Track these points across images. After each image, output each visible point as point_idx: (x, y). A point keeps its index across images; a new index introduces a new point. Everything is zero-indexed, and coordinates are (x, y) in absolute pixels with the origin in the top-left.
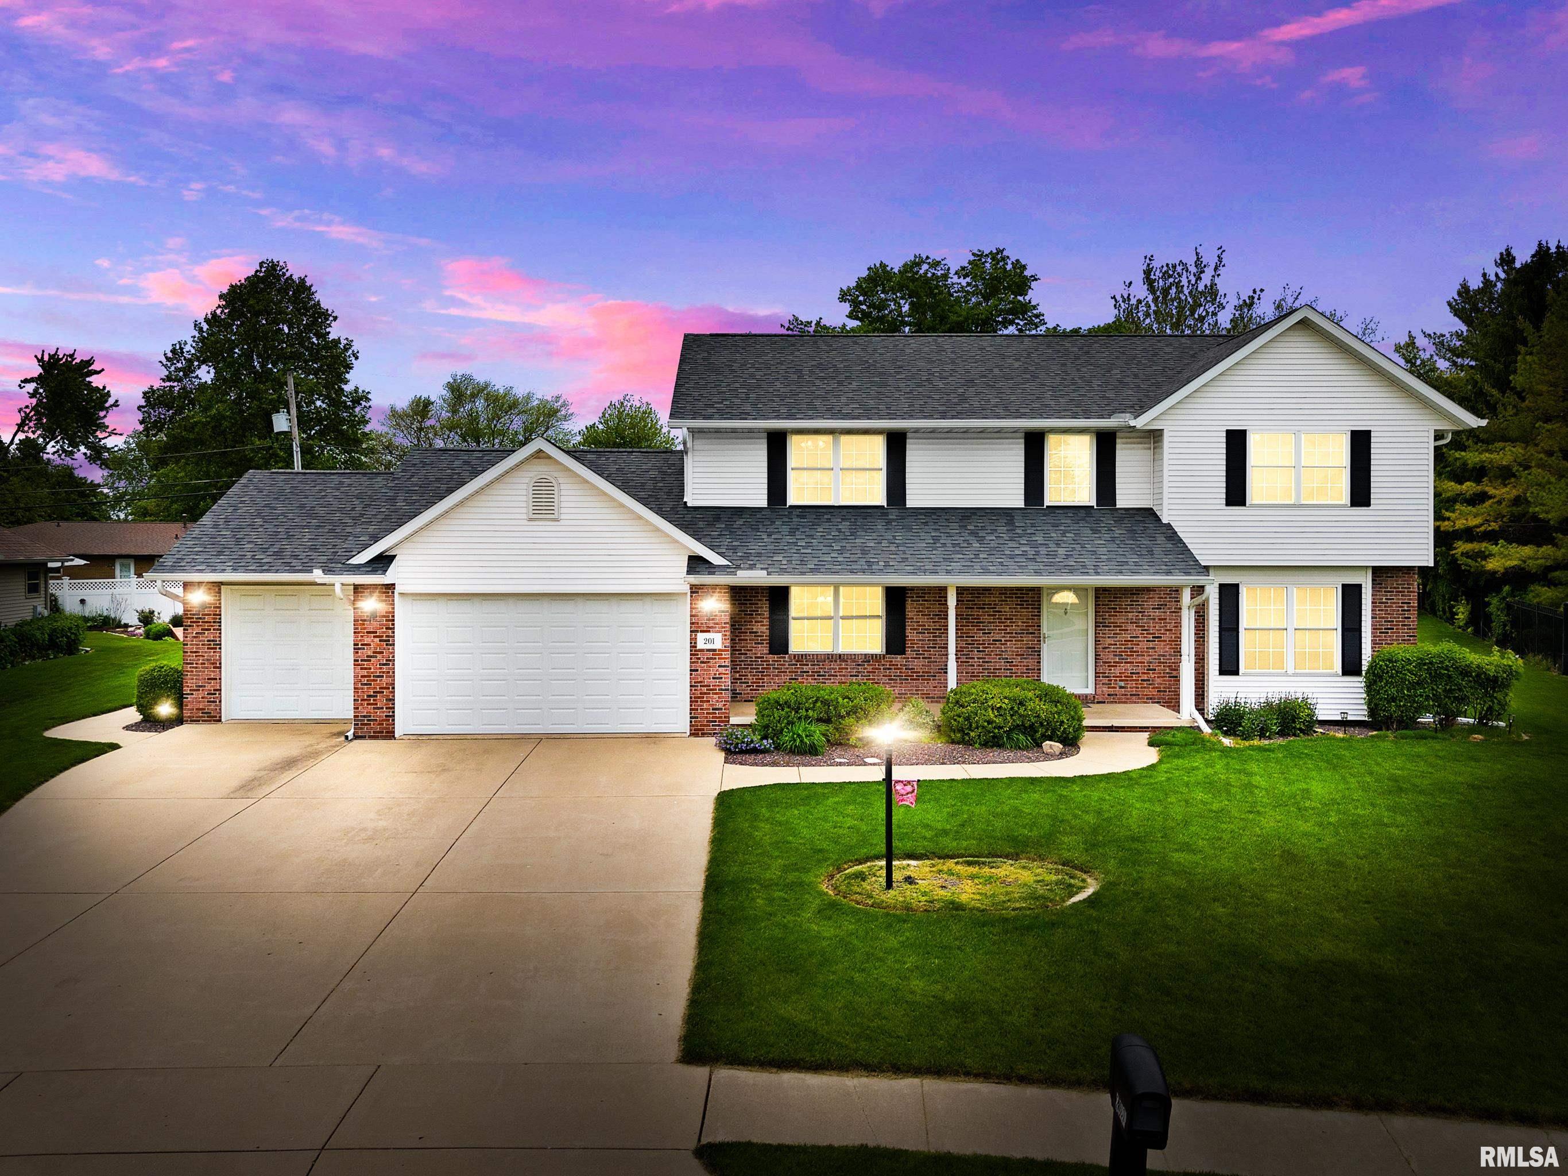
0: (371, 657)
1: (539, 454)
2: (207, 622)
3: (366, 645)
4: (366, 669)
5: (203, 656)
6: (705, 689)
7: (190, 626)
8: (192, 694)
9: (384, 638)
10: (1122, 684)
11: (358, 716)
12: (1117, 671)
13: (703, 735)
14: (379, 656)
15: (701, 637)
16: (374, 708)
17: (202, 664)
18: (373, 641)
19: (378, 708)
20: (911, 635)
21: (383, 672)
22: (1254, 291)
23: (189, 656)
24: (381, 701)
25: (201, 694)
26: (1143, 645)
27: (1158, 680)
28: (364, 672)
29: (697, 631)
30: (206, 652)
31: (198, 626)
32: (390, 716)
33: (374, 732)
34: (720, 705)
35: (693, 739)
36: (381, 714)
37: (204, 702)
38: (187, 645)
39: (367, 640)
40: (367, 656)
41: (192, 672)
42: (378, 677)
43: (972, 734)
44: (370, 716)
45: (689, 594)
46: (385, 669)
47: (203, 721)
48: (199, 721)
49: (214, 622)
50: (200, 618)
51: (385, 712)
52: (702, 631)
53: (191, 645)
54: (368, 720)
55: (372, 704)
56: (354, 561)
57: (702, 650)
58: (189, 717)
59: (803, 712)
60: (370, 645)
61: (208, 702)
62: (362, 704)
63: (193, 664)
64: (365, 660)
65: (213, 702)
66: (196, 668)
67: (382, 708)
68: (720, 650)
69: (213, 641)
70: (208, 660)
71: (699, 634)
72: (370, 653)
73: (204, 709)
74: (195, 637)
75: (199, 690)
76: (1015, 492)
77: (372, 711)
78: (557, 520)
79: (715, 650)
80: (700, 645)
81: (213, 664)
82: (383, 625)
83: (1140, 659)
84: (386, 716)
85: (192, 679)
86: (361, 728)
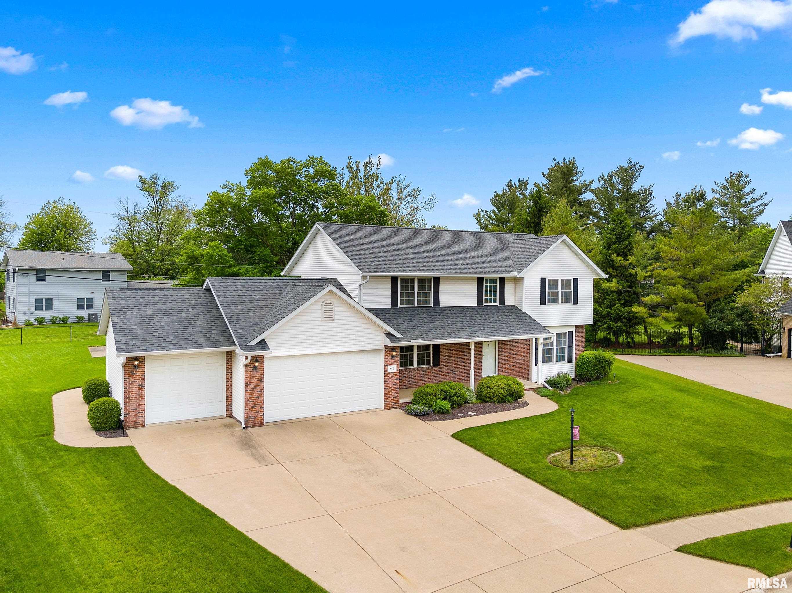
0: (254, 388)
1: (331, 292)
2: (138, 376)
3: (251, 383)
4: (251, 394)
5: (135, 393)
6: (390, 389)
7: (128, 378)
8: (129, 414)
9: (260, 379)
10: (506, 371)
11: (247, 417)
12: (505, 366)
13: (390, 409)
14: (257, 388)
15: (389, 367)
16: (255, 413)
17: (135, 397)
18: (255, 381)
19: (257, 412)
20: (441, 358)
21: (259, 395)
22: (393, 178)
23: (128, 394)
24: (258, 409)
25: (134, 413)
26: (513, 356)
27: (517, 369)
28: (251, 396)
29: (388, 365)
30: (137, 391)
31: (133, 378)
32: (262, 415)
33: (255, 424)
34: (396, 395)
35: (386, 411)
36: (258, 415)
37: (136, 417)
38: (127, 388)
39: (252, 381)
40: (252, 388)
41: (129, 402)
42: (257, 397)
43: (495, 399)
44: (253, 416)
45: (384, 349)
46: (260, 393)
47: (135, 427)
48: (133, 427)
49: (142, 375)
50: (134, 374)
51: (260, 414)
52: (389, 365)
53: (129, 388)
54: (252, 419)
55: (254, 411)
56: (250, 344)
57: (389, 373)
58: (128, 426)
59: (438, 397)
60: (253, 383)
61: (138, 417)
62: (249, 411)
63: (130, 398)
64: (251, 390)
65: (141, 416)
66: (132, 400)
67: (259, 412)
68: (396, 372)
69: (141, 385)
70: (138, 395)
71: (388, 366)
72: (253, 386)
73: (136, 421)
74: (131, 384)
75: (133, 411)
76: (474, 300)
77: (254, 414)
78: (333, 320)
79: (394, 372)
80: (389, 371)
81: (141, 397)
82: (259, 373)
83: (511, 362)
84: (261, 415)
85: (130, 406)
86: (249, 423)
